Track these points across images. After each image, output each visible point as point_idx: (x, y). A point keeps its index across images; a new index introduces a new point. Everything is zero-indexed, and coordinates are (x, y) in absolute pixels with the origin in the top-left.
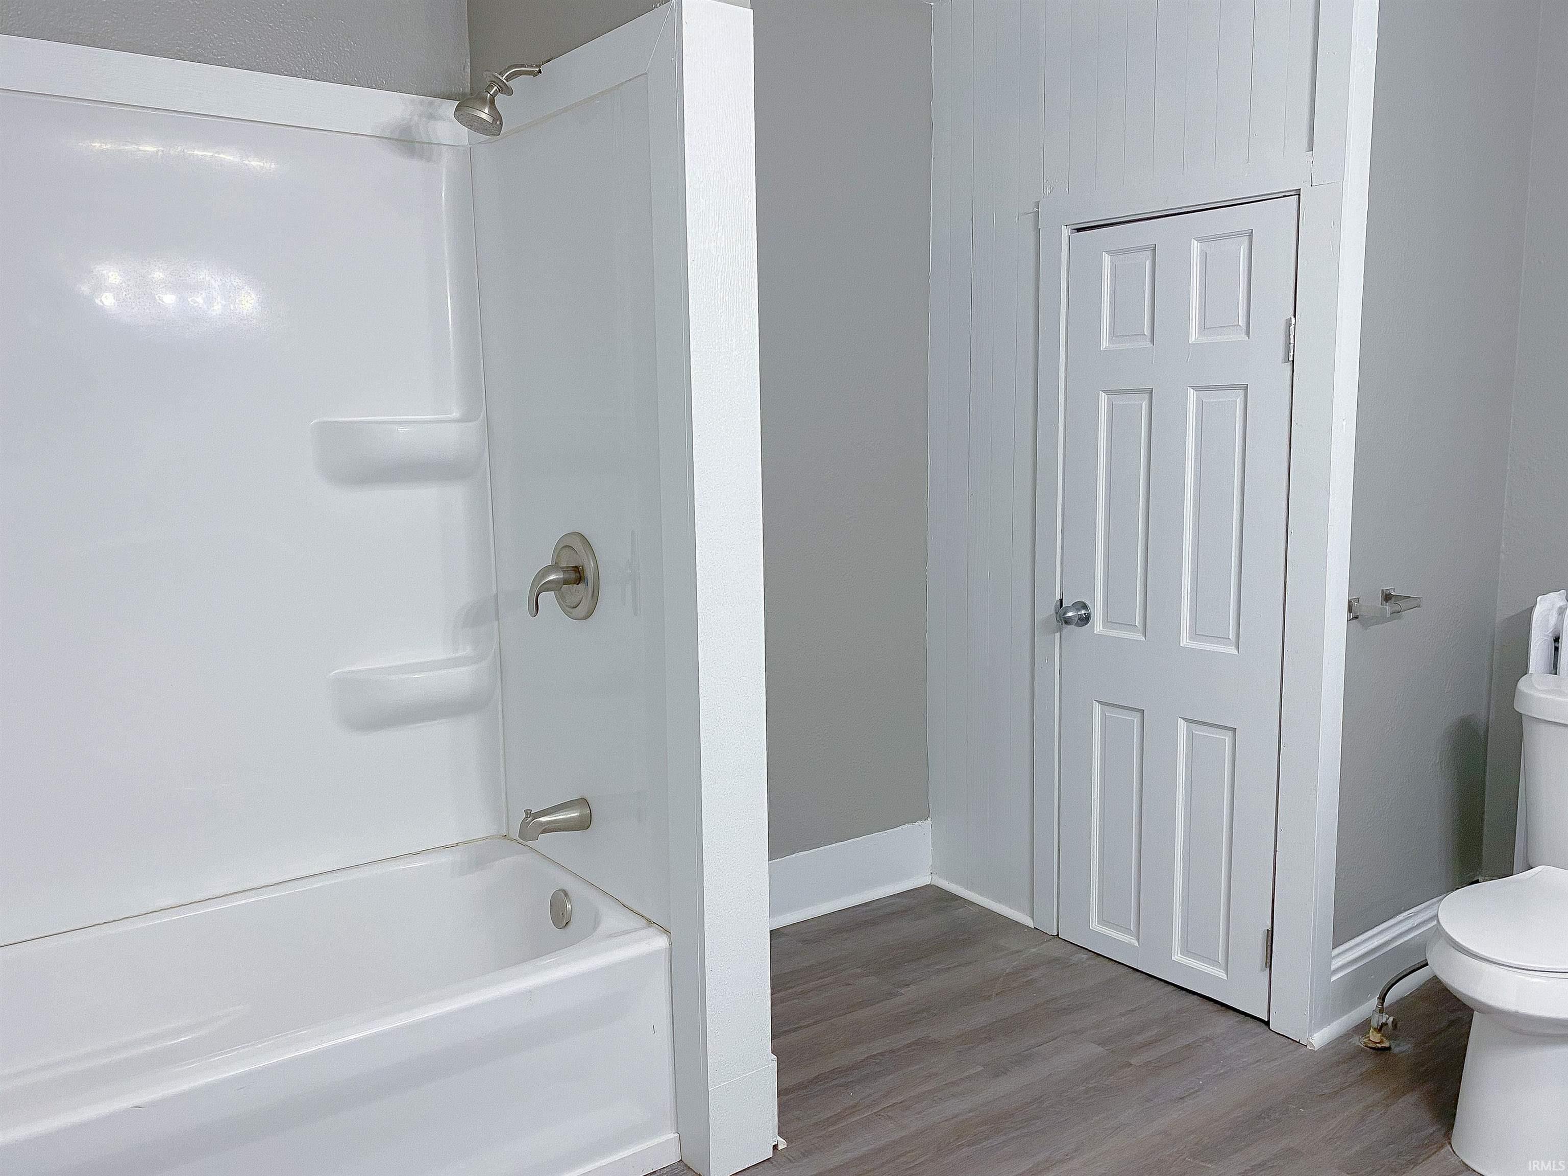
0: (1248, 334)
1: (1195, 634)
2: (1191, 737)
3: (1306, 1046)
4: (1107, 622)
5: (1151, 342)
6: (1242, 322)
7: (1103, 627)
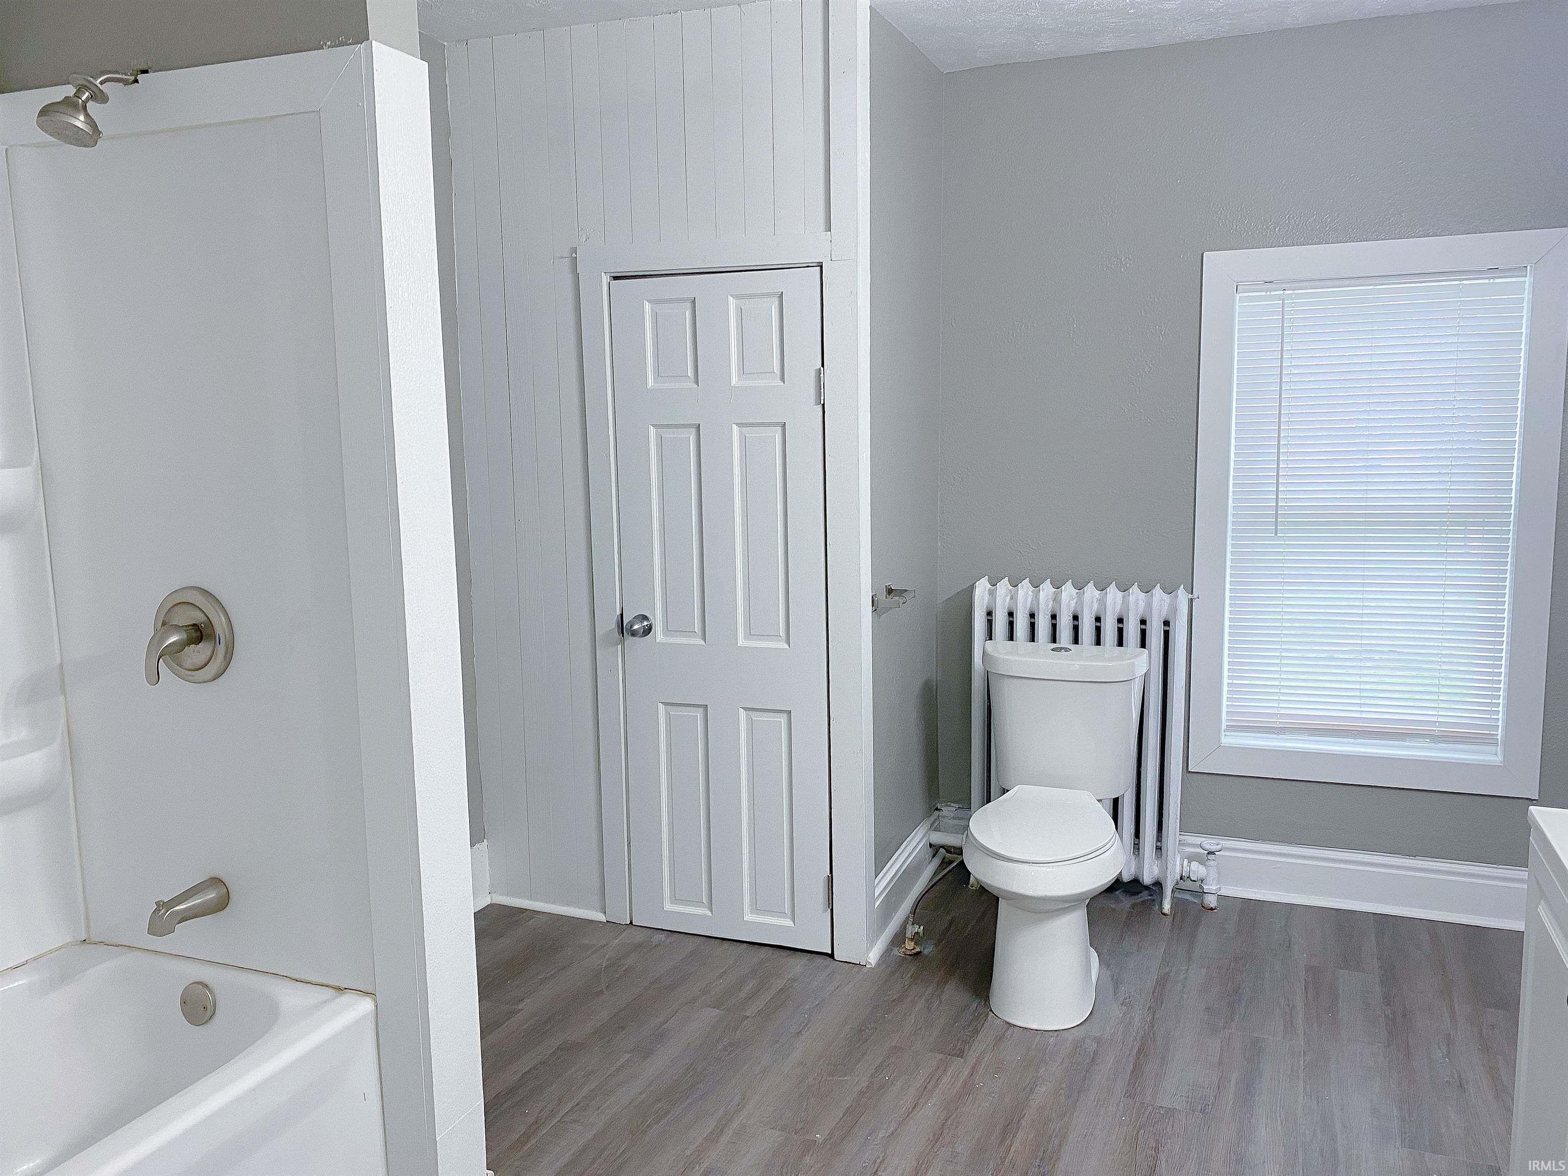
0: (783, 379)
1: (749, 635)
2: (751, 723)
3: (865, 966)
4: (667, 631)
5: (695, 383)
6: (777, 369)
7: (663, 636)
